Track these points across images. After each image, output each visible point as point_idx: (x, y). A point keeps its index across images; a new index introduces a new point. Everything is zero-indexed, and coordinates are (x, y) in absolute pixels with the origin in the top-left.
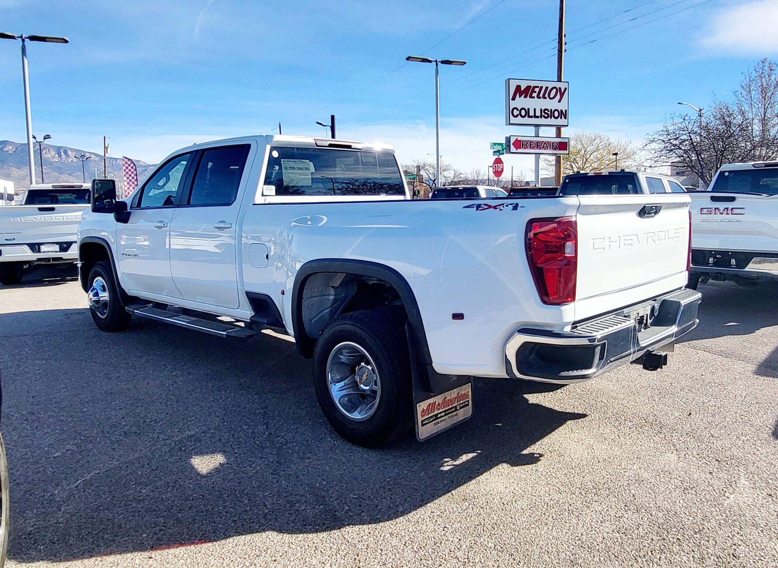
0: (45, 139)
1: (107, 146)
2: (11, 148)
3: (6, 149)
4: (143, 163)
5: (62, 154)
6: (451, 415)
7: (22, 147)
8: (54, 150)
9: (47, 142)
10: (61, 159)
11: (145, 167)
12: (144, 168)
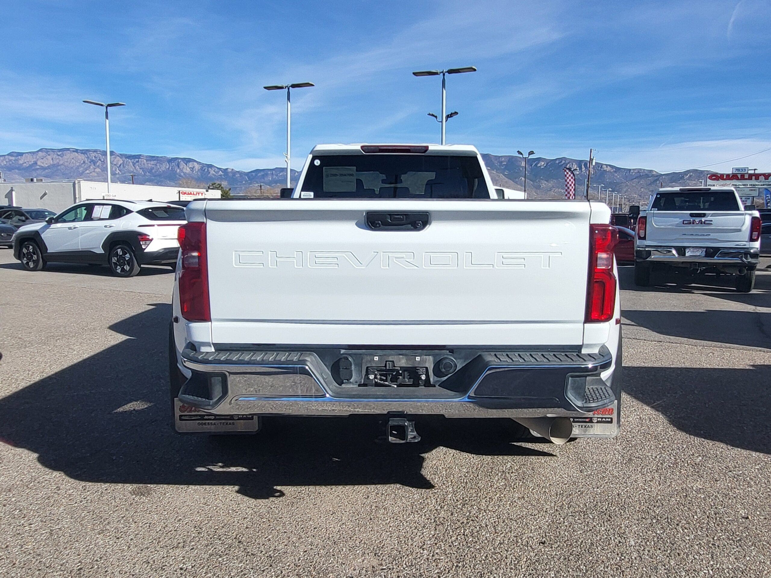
0: (529, 155)
1: (592, 158)
2: (543, 163)
3: (539, 165)
4: (655, 173)
5: (583, 166)
6: (223, 421)
7: (551, 162)
8: (576, 164)
9: (531, 157)
10: (581, 171)
11: (657, 176)
12: (656, 178)
